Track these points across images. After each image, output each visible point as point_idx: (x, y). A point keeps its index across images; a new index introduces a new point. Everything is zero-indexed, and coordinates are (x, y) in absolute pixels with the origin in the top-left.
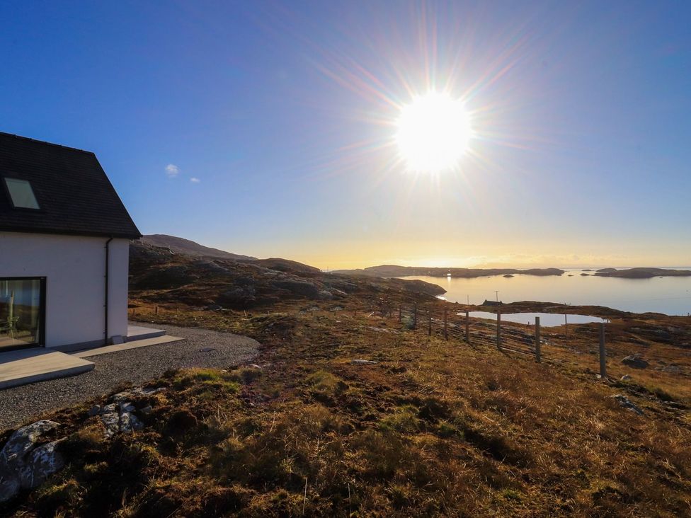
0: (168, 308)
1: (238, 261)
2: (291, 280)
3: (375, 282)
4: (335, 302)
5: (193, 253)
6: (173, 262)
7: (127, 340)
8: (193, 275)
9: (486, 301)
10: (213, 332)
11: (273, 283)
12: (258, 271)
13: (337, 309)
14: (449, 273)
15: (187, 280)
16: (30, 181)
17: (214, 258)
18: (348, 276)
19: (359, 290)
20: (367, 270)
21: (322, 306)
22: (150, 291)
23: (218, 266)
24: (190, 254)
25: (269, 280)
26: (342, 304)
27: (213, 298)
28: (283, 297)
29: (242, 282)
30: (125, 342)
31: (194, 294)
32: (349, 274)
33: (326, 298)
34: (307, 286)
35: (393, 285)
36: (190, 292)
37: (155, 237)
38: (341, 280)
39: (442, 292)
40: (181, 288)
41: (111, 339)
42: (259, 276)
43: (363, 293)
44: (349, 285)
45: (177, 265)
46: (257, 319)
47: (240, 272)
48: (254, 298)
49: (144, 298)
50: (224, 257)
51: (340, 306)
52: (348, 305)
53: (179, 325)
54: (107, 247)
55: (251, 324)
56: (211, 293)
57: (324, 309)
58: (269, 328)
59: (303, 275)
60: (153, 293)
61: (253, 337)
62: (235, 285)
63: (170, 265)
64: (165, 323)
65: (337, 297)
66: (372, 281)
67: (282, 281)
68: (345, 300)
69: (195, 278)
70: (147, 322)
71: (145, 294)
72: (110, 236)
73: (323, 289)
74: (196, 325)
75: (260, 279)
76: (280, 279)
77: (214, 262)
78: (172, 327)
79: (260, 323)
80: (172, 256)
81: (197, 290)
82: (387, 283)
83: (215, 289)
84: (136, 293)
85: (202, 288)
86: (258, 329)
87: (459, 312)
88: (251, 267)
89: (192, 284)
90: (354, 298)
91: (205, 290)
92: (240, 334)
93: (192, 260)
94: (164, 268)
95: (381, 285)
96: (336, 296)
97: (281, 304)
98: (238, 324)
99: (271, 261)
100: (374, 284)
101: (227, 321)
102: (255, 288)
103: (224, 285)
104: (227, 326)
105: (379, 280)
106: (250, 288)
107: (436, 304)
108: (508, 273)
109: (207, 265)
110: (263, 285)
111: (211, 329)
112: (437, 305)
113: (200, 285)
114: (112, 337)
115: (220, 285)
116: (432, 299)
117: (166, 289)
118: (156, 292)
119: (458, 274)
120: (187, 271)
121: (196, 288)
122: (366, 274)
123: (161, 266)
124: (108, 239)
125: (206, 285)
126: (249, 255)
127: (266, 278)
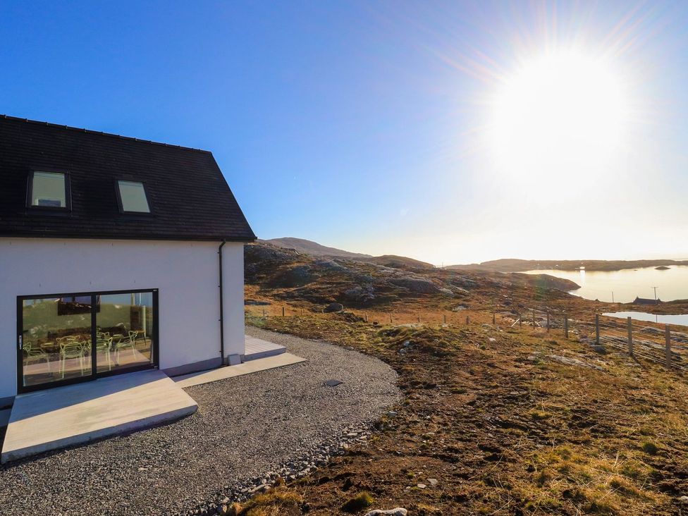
0: (295, 306)
1: (354, 259)
2: (408, 277)
3: (494, 277)
4: (457, 301)
5: (316, 253)
6: (299, 262)
7: (245, 359)
8: (316, 274)
9: (637, 298)
10: (337, 349)
11: (391, 282)
12: (375, 269)
13: (460, 308)
14: (582, 265)
15: (311, 280)
16: (143, 183)
17: (333, 257)
18: (463, 271)
19: (478, 287)
20: (483, 265)
21: (442, 305)
22: (279, 289)
23: (338, 265)
24: (312, 254)
25: (386, 278)
26: (467, 303)
27: (334, 297)
28: (402, 295)
29: (360, 280)
30: (242, 363)
31: (317, 292)
32: (463, 269)
33: (446, 297)
34: (425, 284)
35: (516, 280)
36: (314, 290)
37: (285, 240)
38: (458, 276)
39: (576, 287)
40: (306, 286)
41: (228, 358)
42: (376, 274)
43: (483, 290)
44: (467, 281)
45: (303, 265)
46: (386, 331)
47: (358, 270)
48: (372, 297)
49: (274, 295)
50: (342, 255)
51: (463, 305)
52: (472, 303)
53: (301, 336)
54: (220, 253)
55: (380, 339)
56: (332, 291)
57: (446, 308)
58: (404, 347)
59: (418, 272)
60: (282, 291)
61: (387, 361)
62: (354, 283)
63: (295, 265)
64: (287, 333)
65: (458, 296)
66: (492, 277)
67: (399, 279)
68: (468, 298)
69: (317, 277)
70: (270, 329)
71: (275, 292)
72: (223, 239)
73: (442, 285)
74: (319, 337)
75: (378, 277)
76: (397, 276)
77: (334, 260)
78: (294, 338)
79: (391, 338)
80: (298, 256)
81: (320, 288)
82: (508, 278)
83: (335, 287)
84: (268, 292)
85: (324, 287)
86: (391, 348)
87: (605, 312)
88: (368, 265)
89: (315, 283)
90: (476, 296)
91: (327, 288)
92: (371, 355)
93: (314, 260)
94: (291, 268)
95: (504, 281)
96: (456, 294)
97: (399, 302)
98: (364, 336)
99: (384, 258)
100: (495, 280)
101: (352, 332)
102: (374, 287)
103: (344, 283)
104: (353, 340)
105: (498, 275)
106: (368, 286)
107: (572, 301)
108: (662, 265)
109: (328, 265)
110: (381, 284)
111: (335, 343)
112: (573, 303)
113: (322, 283)
114: (229, 356)
115: (340, 283)
116: (566, 297)
117: (292, 287)
118: (285, 290)
119: (593, 266)
120: (311, 270)
121: (319, 286)
122: (484, 269)
123: (288, 266)
124: (221, 243)
125: (328, 283)
126: (364, 253)
127: (383, 276)
